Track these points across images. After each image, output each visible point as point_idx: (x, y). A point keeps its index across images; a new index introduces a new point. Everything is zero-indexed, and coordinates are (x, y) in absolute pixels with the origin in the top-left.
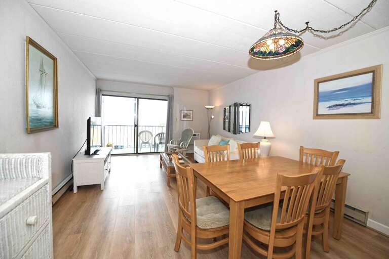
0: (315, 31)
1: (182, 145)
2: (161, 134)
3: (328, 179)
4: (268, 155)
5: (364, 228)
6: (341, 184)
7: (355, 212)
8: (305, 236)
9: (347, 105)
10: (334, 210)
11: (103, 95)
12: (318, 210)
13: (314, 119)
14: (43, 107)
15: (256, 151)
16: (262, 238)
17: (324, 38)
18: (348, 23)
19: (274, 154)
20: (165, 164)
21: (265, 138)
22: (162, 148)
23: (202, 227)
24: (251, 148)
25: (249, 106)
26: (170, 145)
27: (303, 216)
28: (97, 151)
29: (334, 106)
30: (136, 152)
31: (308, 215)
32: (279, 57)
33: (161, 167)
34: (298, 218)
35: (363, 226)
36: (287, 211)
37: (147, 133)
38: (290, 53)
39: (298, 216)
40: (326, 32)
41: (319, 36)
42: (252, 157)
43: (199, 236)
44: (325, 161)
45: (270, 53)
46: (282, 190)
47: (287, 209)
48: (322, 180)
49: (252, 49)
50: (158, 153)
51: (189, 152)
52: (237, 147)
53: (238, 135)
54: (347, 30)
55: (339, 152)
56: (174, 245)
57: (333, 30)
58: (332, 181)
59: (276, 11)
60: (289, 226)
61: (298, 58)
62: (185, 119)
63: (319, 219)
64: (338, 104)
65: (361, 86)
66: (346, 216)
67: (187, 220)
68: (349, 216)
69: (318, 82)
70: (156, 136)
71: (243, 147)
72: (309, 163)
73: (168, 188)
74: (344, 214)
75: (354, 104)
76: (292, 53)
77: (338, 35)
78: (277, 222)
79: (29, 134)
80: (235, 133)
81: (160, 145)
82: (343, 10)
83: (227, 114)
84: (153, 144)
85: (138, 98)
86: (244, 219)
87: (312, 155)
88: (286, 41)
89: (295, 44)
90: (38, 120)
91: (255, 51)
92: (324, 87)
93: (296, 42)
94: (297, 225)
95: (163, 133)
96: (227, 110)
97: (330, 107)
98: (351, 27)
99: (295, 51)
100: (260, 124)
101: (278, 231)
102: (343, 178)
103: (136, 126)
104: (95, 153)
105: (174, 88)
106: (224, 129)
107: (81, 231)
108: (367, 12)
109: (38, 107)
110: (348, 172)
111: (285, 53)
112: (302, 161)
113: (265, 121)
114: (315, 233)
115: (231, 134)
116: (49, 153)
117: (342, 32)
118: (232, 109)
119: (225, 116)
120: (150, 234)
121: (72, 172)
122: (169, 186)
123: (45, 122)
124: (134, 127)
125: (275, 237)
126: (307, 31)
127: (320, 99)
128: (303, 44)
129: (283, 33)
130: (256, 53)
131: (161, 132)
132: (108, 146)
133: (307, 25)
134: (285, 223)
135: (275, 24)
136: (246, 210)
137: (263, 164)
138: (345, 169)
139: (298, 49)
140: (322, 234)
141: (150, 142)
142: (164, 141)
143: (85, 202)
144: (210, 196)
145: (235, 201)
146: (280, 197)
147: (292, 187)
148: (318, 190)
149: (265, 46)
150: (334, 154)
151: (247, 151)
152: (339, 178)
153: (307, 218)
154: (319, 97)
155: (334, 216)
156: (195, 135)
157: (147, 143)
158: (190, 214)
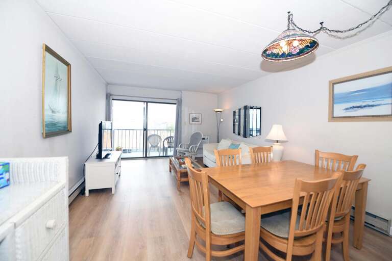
0: (330, 31)
1: (191, 149)
2: (170, 137)
3: (348, 185)
4: (281, 160)
5: (387, 238)
6: (361, 190)
7: (376, 219)
8: (324, 244)
9: (365, 106)
10: (354, 217)
11: (113, 99)
12: (338, 217)
13: (329, 122)
14: (58, 112)
15: (269, 155)
16: (280, 246)
17: (340, 38)
18: (366, 22)
19: (287, 158)
20: (174, 168)
21: (277, 142)
22: (170, 153)
23: (216, 233)
24: (263, 152)
25: (260, 108)
26: (178, 149)
27: (322, 223)
28: (108, 155)
29: (351, 108)
30: (145, 156)
31: (327, 222)
32: (292, 58)
33: (170, 171)
34: (317, 226)
35: (386, 235)
36: (306, 219)
37: (156, 137)
38: (304, 55)
39: (317, 224)
40: (342, 32)
41: (335, 36)
42: (264, 161)
43: (213, 243)
44: (342, 166)
45: (283, 55)
46: (301, 196)
47: (306, 216)
48: (342, 186)
49: (265, 52)
50: (167, 157)
51: (199, 156)
52: (249, 150)
53: (248, 138)
54: (364, 30)
55: (357, 156)
56: (187, 251)
57: (350, 30)
58: (352, 187)
59: (289, 12)
60: (308, 234)
61: (312, 59)
62: (193, 123)
63: (338, 226)
64: (355, 106)
65: (381, 87)
66: (366, 224)
67: (201, 225)
68: (370, 224)
69: (333, 84)
70: (165, 140)
71: (255, 150)
72: (325, 167)
73: (178, 192)
74: (365, 222)
75: (373, 106)
76: (306, 54)
77: (355, 35)
78: (296, 230)
79: (44, 138)
80: (245, 136)
81: (169, 149)
82: (360, 10)
83: (237, 117)
84: (162, 147)
85: (147, 102)
86: (261, 227)
87: (328, 159)
88: (300, 42)
89: (309, 44)
90: (54, 124)
91: (267, 53)
92: (339, 89)
93: (310, 43)
94: (315, 233)
95: (172, 137)
96: (237, 114)
97: (347, 109)
98: (368, 26)
99: (309, 52)
100: (272, 126)
101: (297, 239)
102: (363, 184)
103: (145, 130)
104: (106, 157)
105: (183, 92)
106: (234, 132)
107: (94, 235)
108: (387, 10)
109: (53, 112)
110: (369, 178)
111: (299, 54)
112: (318, 166)
113: (277, 124)
114: (335, 242)
115: (241, 138)
116: (67, 157)
117: (360, 32)
118: (242, 112)
119: (234, 119)
120: (161, 240)
121: (84, 175)
122: (180, 191)
123: (59, 127)
124: (142, 131)
125: (294, 246)
126: (321, 31)
127: (335, 101)
128: (318, 45)
129: (297, 34)
130: (269, 55)
131: (169, 136)
132: (118, 150)
133: (322, 25)
134: (305, 231)
135: (288, 25)
136: (263, 216)
137: (276, 169)
138: (365, 175)
139: (312, 50)
140: (342, 243)
141: (159, 145)
142: (173, 145)
143: (96, 206)
144: (222, 201)
145: (251, 207)
146: (299, 203)
147: (311, 193)
148: (338, 196)
149: (278, 47)
150: (353, 158)
151: (259, 155)
152: (359, 184)
153: (326, 225)
154: (334, 99)
155: (353, 224)
156: (204, 139)
157: (156, 146)
158: (204, 219)
